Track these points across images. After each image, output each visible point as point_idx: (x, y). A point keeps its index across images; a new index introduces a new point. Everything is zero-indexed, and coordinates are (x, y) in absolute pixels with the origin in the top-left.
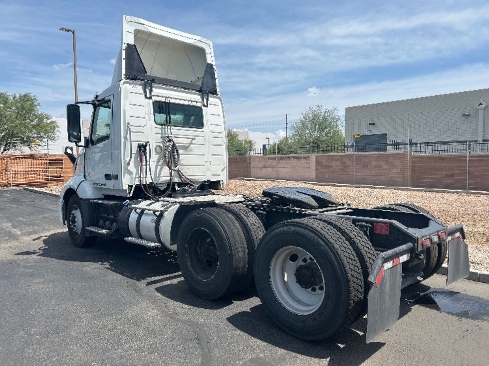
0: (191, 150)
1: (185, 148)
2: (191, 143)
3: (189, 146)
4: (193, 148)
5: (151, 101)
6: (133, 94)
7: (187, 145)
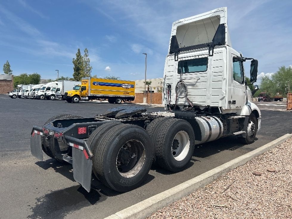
0: (197, 86)
1: (193, 85)
2: (197, 82)
3: (196, 84)
4: (198, 85)
5: (177, 62)
6: (170, 60)
7: (195, 83)
